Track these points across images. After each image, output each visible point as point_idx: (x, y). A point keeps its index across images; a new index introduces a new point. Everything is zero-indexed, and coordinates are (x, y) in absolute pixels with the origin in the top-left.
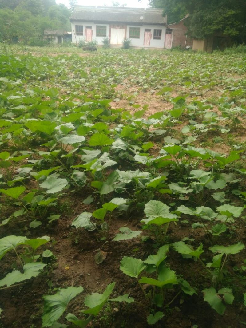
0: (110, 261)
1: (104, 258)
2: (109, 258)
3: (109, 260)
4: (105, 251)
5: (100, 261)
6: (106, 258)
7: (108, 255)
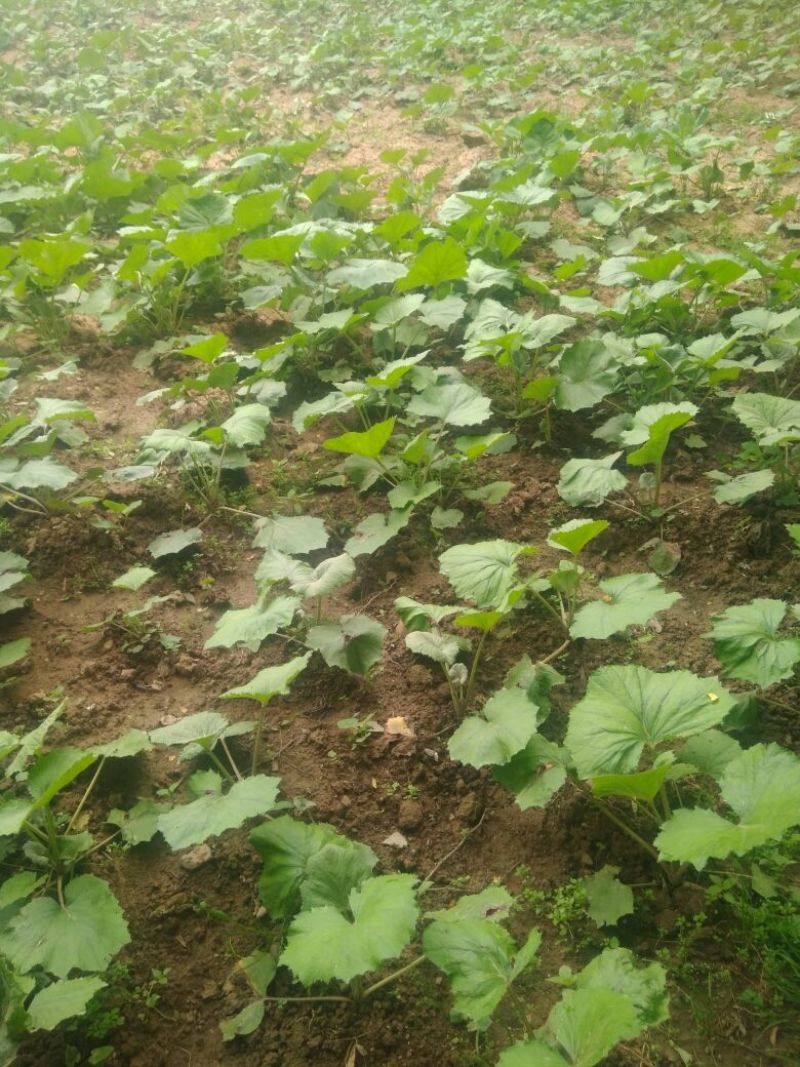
0: (694, 561)
1: (677, 557)
2: (687, 554)
3: (689, 560)
4: (673, 541)
5: (668, 567)
6: (682, 557)
7: (684, 548)
